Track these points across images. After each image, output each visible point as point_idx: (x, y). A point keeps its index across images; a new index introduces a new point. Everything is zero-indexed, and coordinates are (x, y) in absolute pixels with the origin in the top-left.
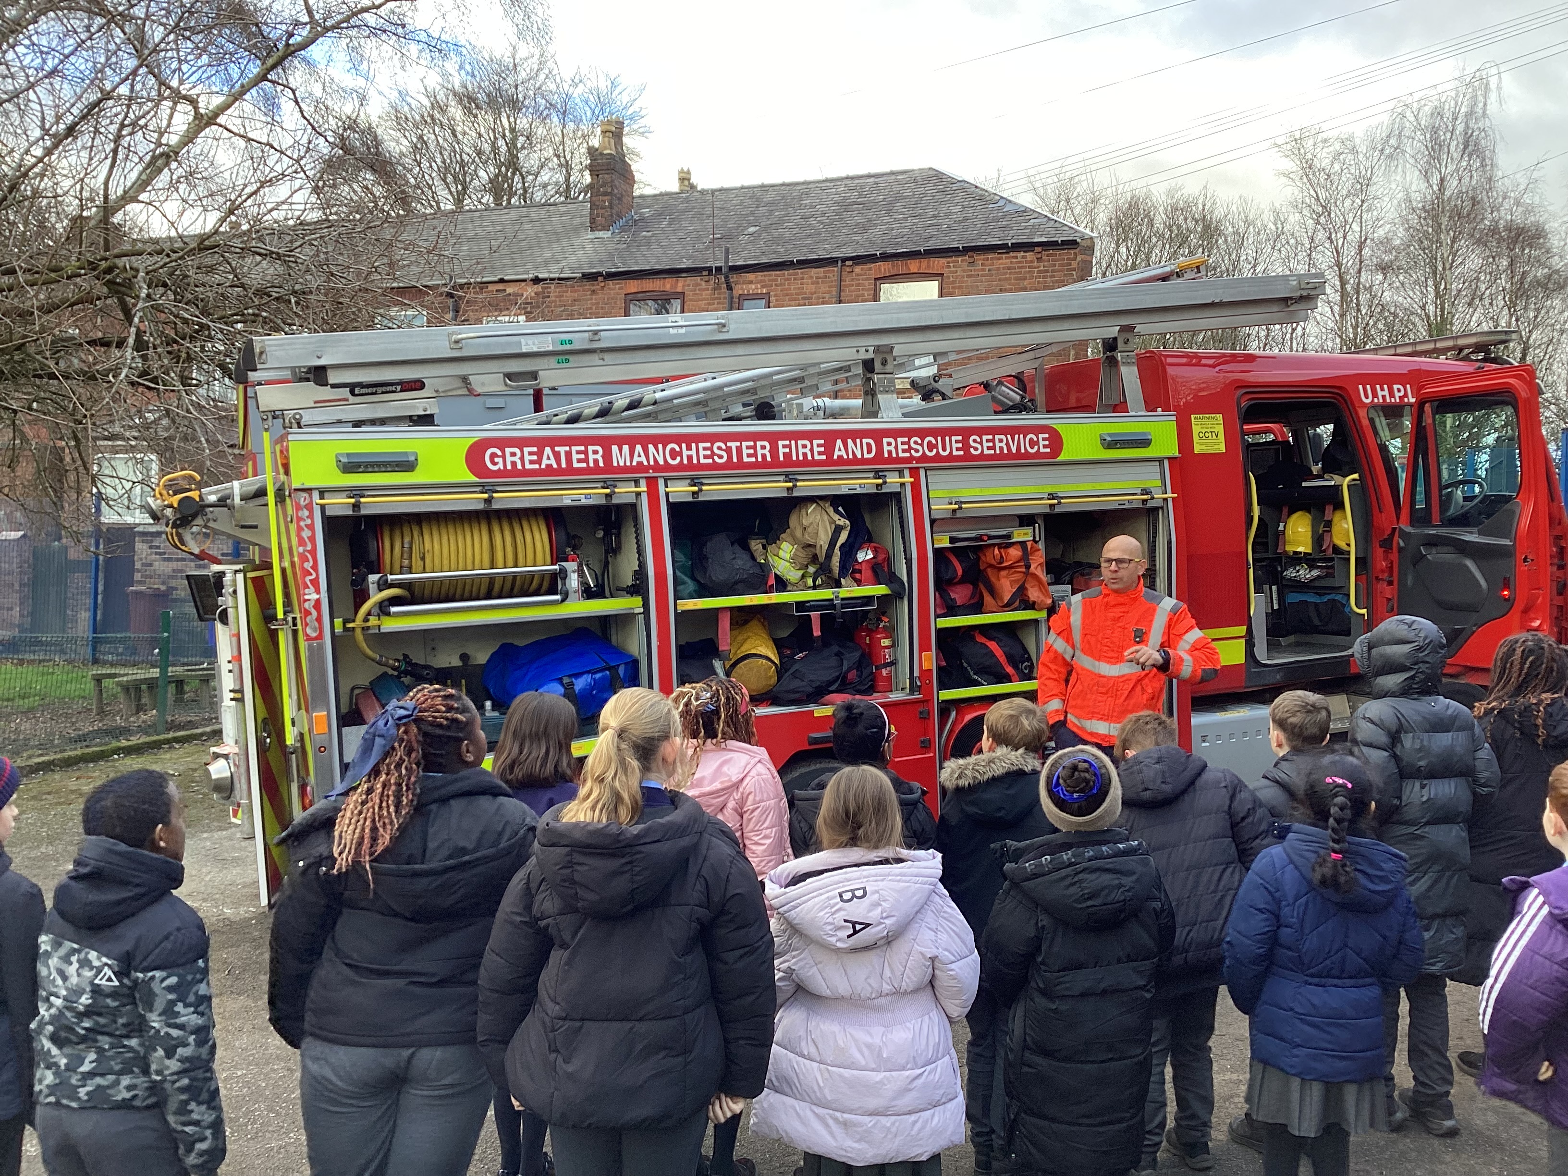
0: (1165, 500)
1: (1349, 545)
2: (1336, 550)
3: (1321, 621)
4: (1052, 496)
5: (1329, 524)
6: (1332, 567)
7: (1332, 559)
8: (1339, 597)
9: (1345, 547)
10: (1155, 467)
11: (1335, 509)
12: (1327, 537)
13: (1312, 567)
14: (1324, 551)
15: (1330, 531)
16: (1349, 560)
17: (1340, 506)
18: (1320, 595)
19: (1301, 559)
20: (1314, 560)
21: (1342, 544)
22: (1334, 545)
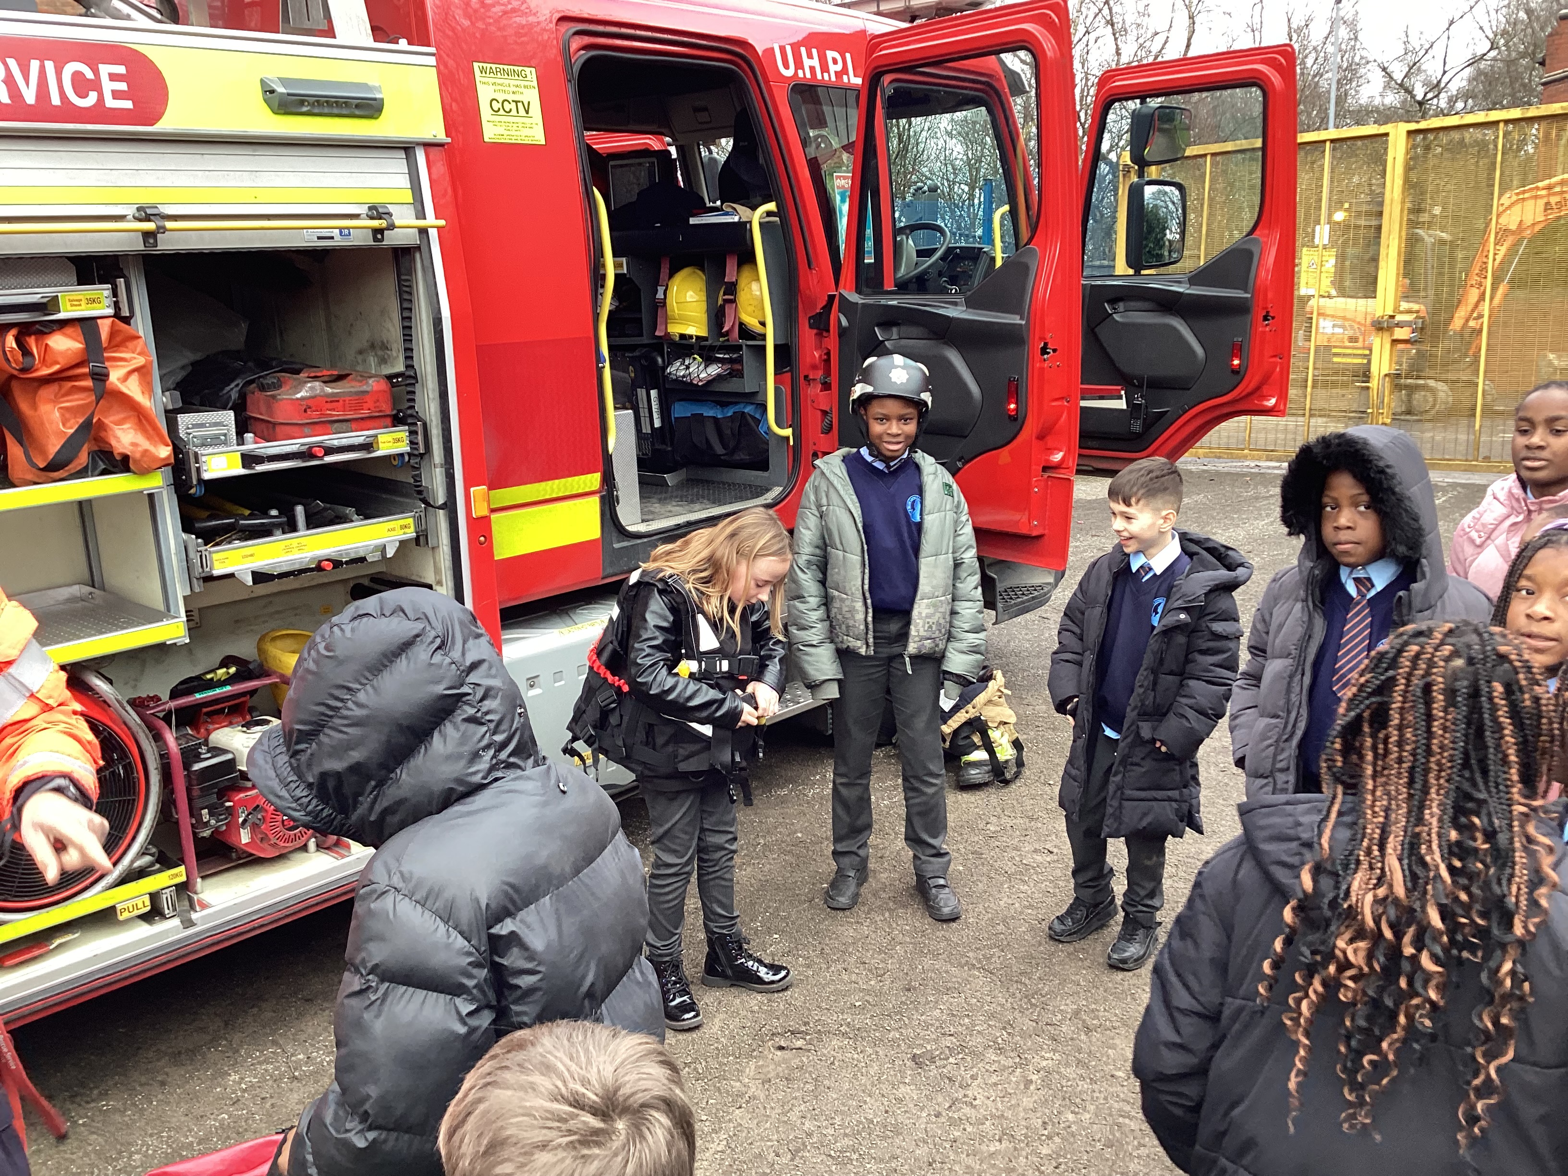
0: (423, 232)
1: (763, 324)
2: (745, 332)
3: (724, 446)
4: (145, 214)
5: (732, 289)
6: (739, 360)
7: (740, 348)
8: (748, 409)
9: (759, 329)
10: (398, 164)
11: (740, 265)
12: (729, 310)
13: (709, 360)
14: (727, 333)
15: (733, 301)
16: (763, 348)
17: (748, 258)
18: (723, 405)
19: (691, 346)
20: (712, 348)
21: (752, 322)
22: (741, 324)
